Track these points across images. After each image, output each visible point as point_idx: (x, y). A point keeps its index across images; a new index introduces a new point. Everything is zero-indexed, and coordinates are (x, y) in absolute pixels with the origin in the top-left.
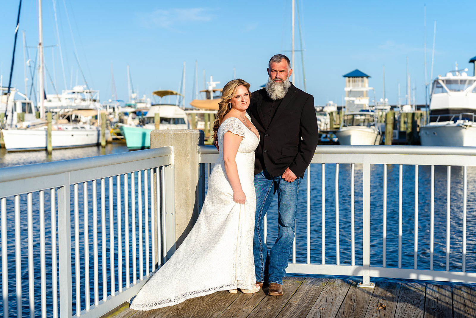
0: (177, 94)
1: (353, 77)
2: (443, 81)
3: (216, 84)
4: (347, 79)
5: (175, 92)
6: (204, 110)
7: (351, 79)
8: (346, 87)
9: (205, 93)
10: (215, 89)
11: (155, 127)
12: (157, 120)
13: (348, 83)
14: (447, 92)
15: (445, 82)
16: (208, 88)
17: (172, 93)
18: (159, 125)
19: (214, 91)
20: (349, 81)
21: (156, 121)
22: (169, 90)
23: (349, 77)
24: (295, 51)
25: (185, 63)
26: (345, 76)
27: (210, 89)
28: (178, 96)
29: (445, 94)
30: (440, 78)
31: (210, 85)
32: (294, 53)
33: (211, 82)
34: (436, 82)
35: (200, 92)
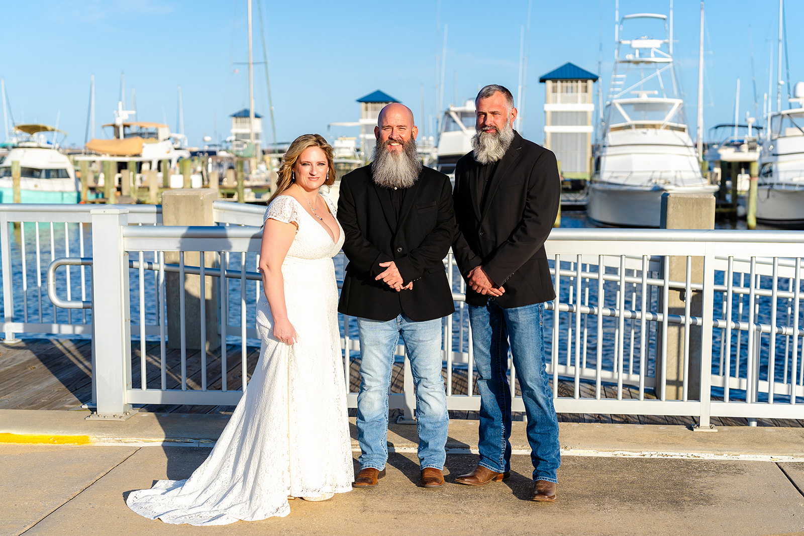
0: (53, 130)
1: (372, 102)
2: (456, 113)
3: (129, 115)
4: (363, 105)
5: (49, 127)
6: (108, 155)
7: (370, 105)
8: (362, 118)
9: (112, 129)
10: (127, 123)
11: (14, 182)
12: (16, 171)
13: (364, 112)
14: (461, 130)
15: (459, 114)
16: (115, 120)
17: (44, 129)
18: (19, 179)
19: (125, 126)
20: (367, 109)
21: (13, 173)
22: (41, 124)
23: (366, 102)
24: (253, 63)
25: (93, 78)
26: (360, 101)
27: (119, 122)
28: (55, 133)
29: (459, 133)
30: (452, 109)
31: (119, 116)
32: (252, 66)
33: (121, 111)
34: (447, 114)
35: (103, 127)
